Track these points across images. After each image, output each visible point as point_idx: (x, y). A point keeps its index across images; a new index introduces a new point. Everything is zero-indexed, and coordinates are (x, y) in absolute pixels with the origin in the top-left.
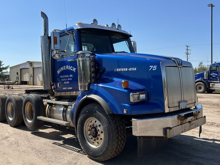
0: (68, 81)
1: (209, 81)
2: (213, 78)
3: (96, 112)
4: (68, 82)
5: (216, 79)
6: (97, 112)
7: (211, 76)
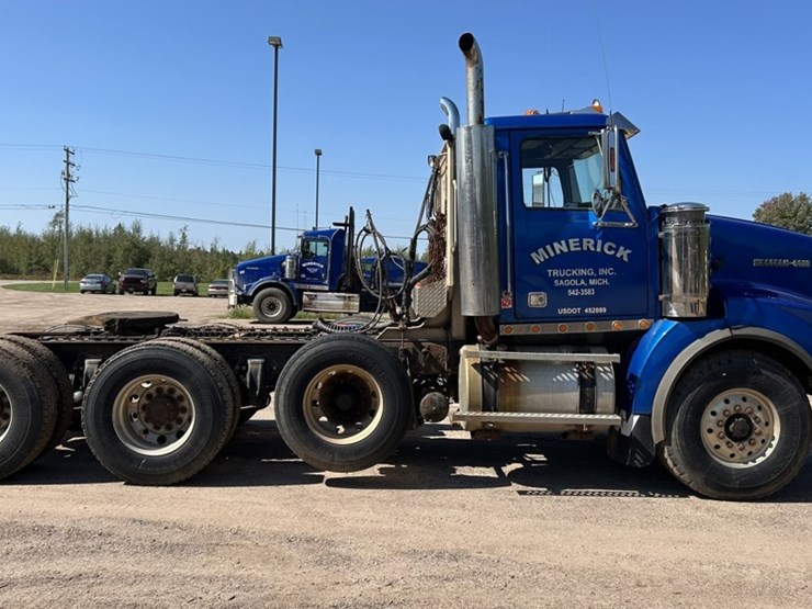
0: (591, 287)
1: (297, 286)
2: (308, 274)
3: (761, 374)
4: (588, 292)
5: (320, 278)
6: (764, 371)
7: (303, 270)
